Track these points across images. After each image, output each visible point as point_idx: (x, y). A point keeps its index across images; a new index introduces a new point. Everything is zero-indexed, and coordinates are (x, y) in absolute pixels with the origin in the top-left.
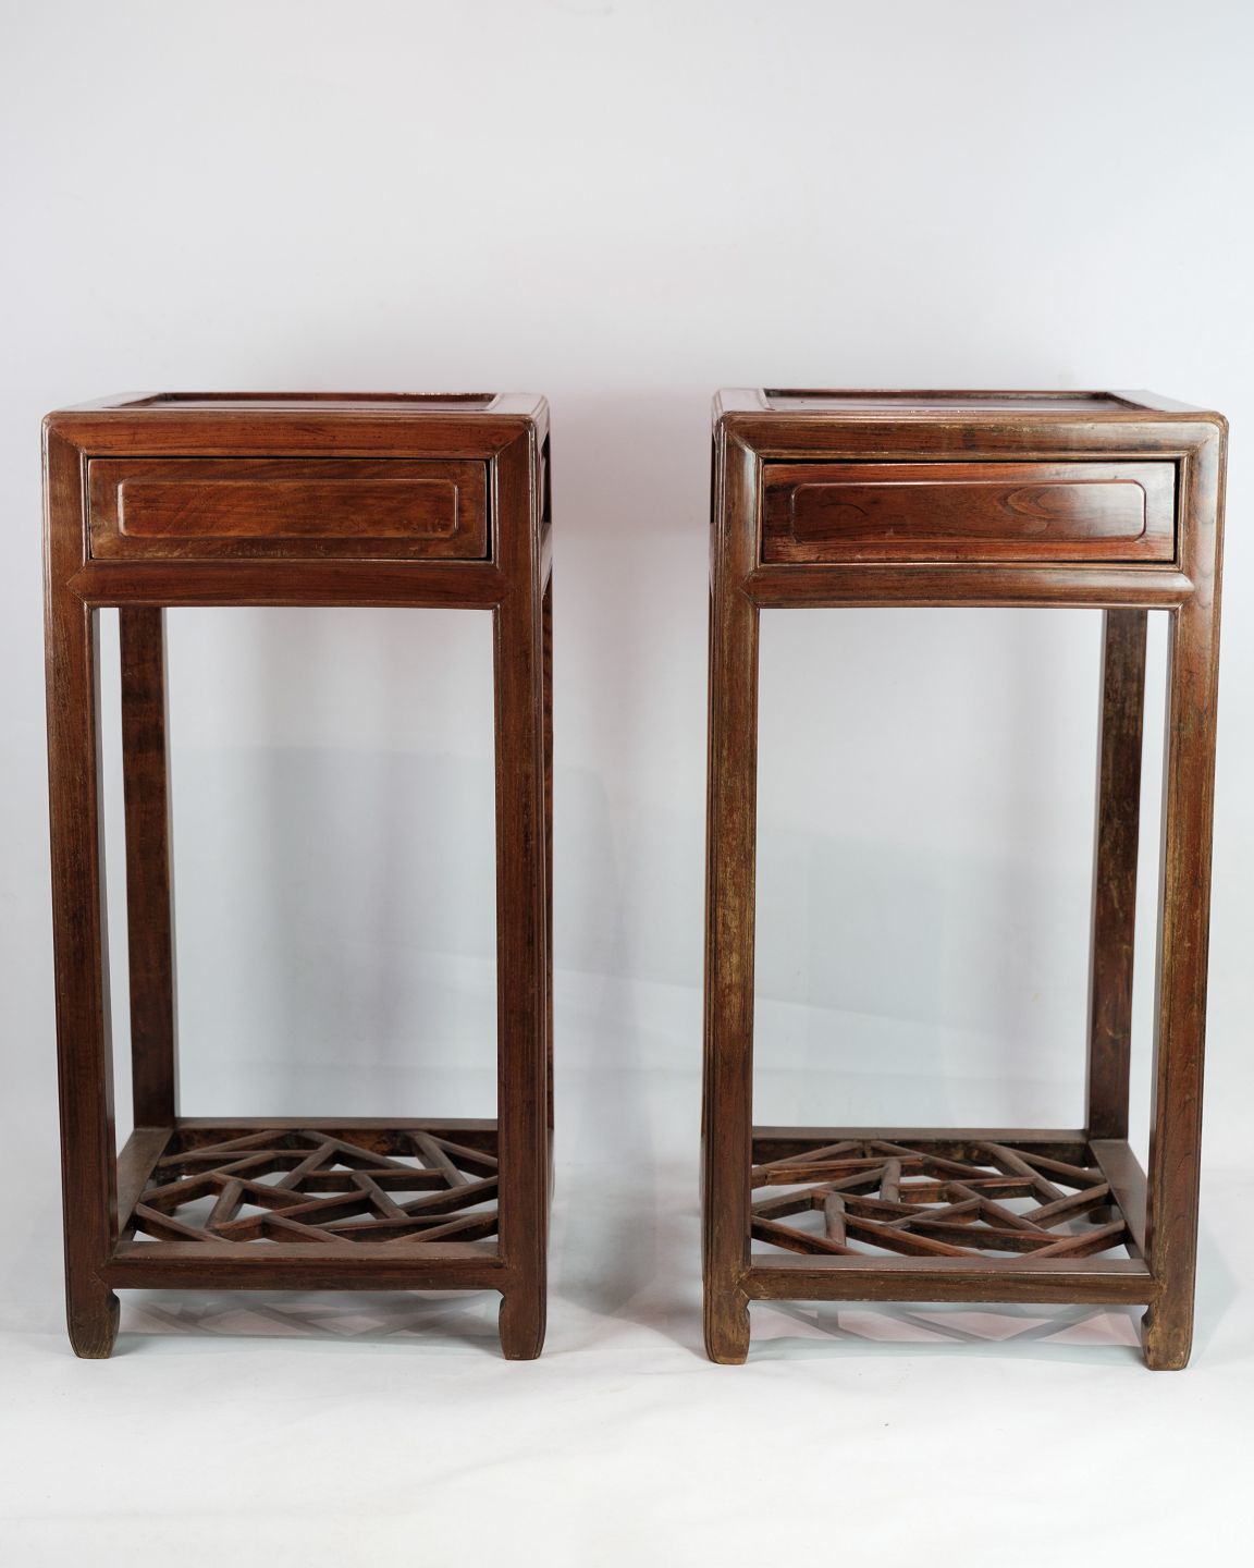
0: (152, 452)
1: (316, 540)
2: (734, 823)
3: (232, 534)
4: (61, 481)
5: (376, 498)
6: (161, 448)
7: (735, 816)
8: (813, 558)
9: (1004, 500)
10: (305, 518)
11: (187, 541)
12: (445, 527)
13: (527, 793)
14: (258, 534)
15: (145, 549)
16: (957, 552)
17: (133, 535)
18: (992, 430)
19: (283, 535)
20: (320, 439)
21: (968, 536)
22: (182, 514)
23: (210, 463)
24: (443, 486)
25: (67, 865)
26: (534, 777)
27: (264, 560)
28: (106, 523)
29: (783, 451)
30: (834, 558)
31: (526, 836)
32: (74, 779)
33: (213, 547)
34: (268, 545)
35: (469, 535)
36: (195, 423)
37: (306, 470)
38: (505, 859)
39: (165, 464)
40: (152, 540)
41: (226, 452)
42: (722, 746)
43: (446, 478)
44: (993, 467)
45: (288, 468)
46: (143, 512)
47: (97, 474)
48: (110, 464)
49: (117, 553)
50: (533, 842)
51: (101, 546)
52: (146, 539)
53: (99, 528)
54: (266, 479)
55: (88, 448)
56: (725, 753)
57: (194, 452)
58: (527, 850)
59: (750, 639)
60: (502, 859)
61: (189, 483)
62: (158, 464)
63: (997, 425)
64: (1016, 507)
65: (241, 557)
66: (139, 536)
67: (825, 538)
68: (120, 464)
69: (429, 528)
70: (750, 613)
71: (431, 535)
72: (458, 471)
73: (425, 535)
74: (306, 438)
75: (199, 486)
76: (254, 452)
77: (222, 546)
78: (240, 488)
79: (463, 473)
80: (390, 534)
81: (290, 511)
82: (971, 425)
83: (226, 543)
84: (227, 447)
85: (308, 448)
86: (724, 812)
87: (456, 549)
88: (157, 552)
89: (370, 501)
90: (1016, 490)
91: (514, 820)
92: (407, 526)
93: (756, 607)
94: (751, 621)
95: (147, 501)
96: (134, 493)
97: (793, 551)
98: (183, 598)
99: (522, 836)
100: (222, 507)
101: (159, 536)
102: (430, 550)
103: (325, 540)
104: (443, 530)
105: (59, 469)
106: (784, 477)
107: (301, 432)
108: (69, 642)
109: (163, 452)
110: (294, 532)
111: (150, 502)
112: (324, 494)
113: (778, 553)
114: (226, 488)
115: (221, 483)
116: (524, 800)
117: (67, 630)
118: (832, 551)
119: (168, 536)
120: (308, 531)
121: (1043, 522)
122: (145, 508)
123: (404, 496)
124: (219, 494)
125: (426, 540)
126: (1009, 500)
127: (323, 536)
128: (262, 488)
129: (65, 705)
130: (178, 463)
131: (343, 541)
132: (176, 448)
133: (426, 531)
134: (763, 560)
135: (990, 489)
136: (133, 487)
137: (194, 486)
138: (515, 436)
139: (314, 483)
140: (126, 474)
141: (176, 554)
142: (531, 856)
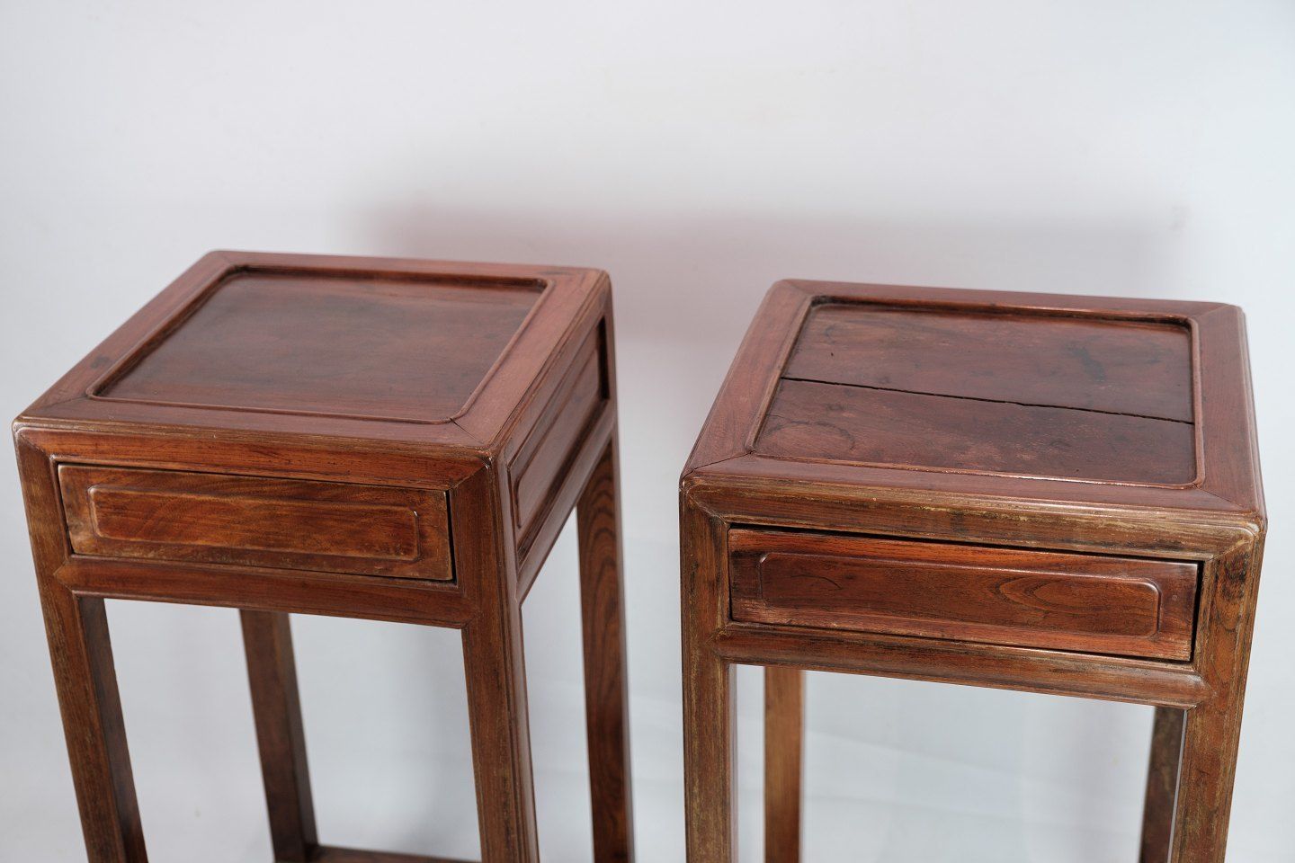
0: (116, 462)
1: (281, 553)
2: (707, 851)
3: (200, 542)
4: (35, 483)
5: (336, 520)
6: (124, 459)
7: (708, 845)
8: (785, 621)
9: (995, 588)
10: (268, 533)
11: (160, 545)
12: (407, 552)
13: (506, 794)
14: (225, 545)
15: (121, 549)
16: (942, 631)
17: (107, 536)
18: (984, 516)
19: (248, 547)
20: (276, 462)
21: (955, 619)
22: (151, 522)
23: (172, 475)
24: (402, 513)
25: (89, 809)
26: (512, 780)
27: (234, 568)
28: (82, 524)
29: (750, 517)
30: (807, 624)
31: (507, 830)
32: (84, 740)
33: (183, 552)
34: (238, 555)
35: (432, 559)
36: (152, 439)
37: (266, 489)
38: (488, 846)
39: (129, 474)
40: (126, 542)
41: (186, 467)
42: (694, 783)
43: (405, 506)
44: (984, 552)
45: (248, 486)
46: (114, 517)
47: (68, 479)
48: (78, 470)
49: (96, 550)
50: (515, 836)
51: (80, 543)
52: (120, 541)
53: (76, 527)
54: (227, 495)
55: (57, 454)
56: (696, 790)
57: (156, 465)
58: (508, 842)
59: (719, 691)
60: (485, 846)
61: (153, 494)
62: (123, 473)
63: (989, 511)
64: (1009, 596)
65: (212, 563)
66: (113, 538)
67: (796, 607)
68: (86, 472)
69: (392, 551)
70: (718, 667)
71: (393, 557)
72: (417, 499)
73: (388, 557)
74: (262, 459)
75: (163, 498)
76: (212, 470)
77: (193, 551)
78: (203, 502)
79: (422, 501)
80: (352, 554)
81: (253, 527)
82: (959, 509)
83: (196, 550)
84: (186, 462)
85: (264, 469)
86: (696, 841)
87: (421, 571)
88: (132, 552)
89: (331, 523)
90: (1009, 580)
91: (495, 815)
92: (369, 548)
93: (725, 662)
94: (719, 674)
95: (116, 507)
96: (104, 500)
97: (763, 613)
98: (160, 595)
99: (503, 830)
100: (187, 518)
101: (132, 540)
102: (396, 570)
103: (291, 553)
104: (405, 553)
105: (32, 472)
106: (751, 544)
107: (255, 454)
108: (63, 625)
109: (126, 463)
110: (258, 545)
111: (119, 509)
112: (284, 513)
113: (747, 613)
114: (189, 501)
115: (184, 496)
116: (503, 799)
117: (60, 615)
118: (805, 617)
119: (139, 540)
120: (273, 546)
121: (1039, 613)
122: (115, 514)
123: (365, 520)
124: (181, 506)
125: (391, 561)
126: (1002, 589)
127: (287, 551)
128: (224, 504)
129: (67, 678)
130: (142, 474)
131: (308, 556)
132: (137, 460)
133: (389, 554)
134: (731, 618)
135: (981, 576)
136: (101, 494)
137: (159, 497)
138: (472, 472)
139: (274, 502)
140: (94, 481)
141: (151, 555)
142: (513, 847)
